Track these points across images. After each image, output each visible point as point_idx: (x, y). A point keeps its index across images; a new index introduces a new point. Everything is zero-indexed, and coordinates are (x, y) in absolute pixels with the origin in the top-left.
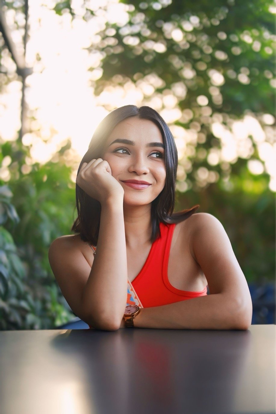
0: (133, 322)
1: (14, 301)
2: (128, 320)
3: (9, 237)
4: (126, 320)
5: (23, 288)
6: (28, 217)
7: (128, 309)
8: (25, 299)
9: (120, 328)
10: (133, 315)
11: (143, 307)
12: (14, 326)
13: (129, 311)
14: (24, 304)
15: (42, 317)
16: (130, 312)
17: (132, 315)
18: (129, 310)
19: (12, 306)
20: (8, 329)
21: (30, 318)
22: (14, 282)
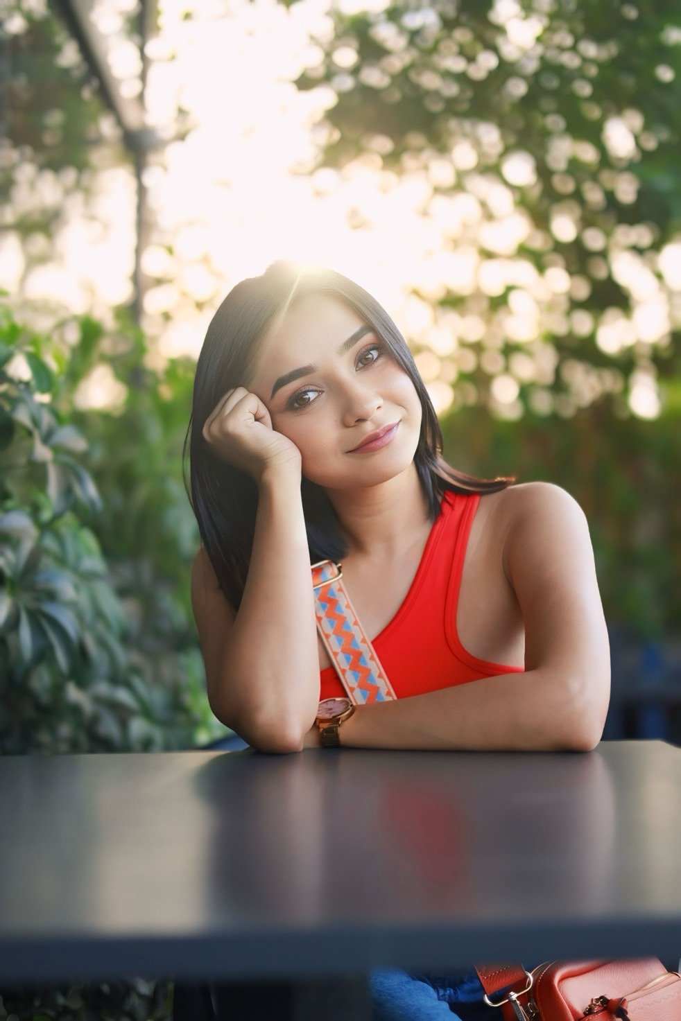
0: (337, 736)
1: (103, 688)
2: (325, 730)
3: (89, 540)
4: (321, 730)
5: (124, 657)
6: (142, 493)
7: (329, 707)
8: (128, 685)
9: (305, 749)
10: (339, 719)
11: (395, 698)
12: (104, 745)
13: (331, 711)
14: (123, 695)
15: (165, 724)
16: (331, 713)
17: (335, 720)
18: (331, 709)
19: (98, 700)
20: (92, 751)
21: (138, 727)
22: (102, 643)
